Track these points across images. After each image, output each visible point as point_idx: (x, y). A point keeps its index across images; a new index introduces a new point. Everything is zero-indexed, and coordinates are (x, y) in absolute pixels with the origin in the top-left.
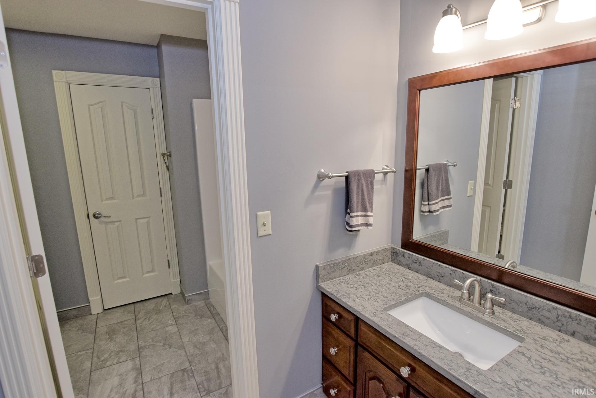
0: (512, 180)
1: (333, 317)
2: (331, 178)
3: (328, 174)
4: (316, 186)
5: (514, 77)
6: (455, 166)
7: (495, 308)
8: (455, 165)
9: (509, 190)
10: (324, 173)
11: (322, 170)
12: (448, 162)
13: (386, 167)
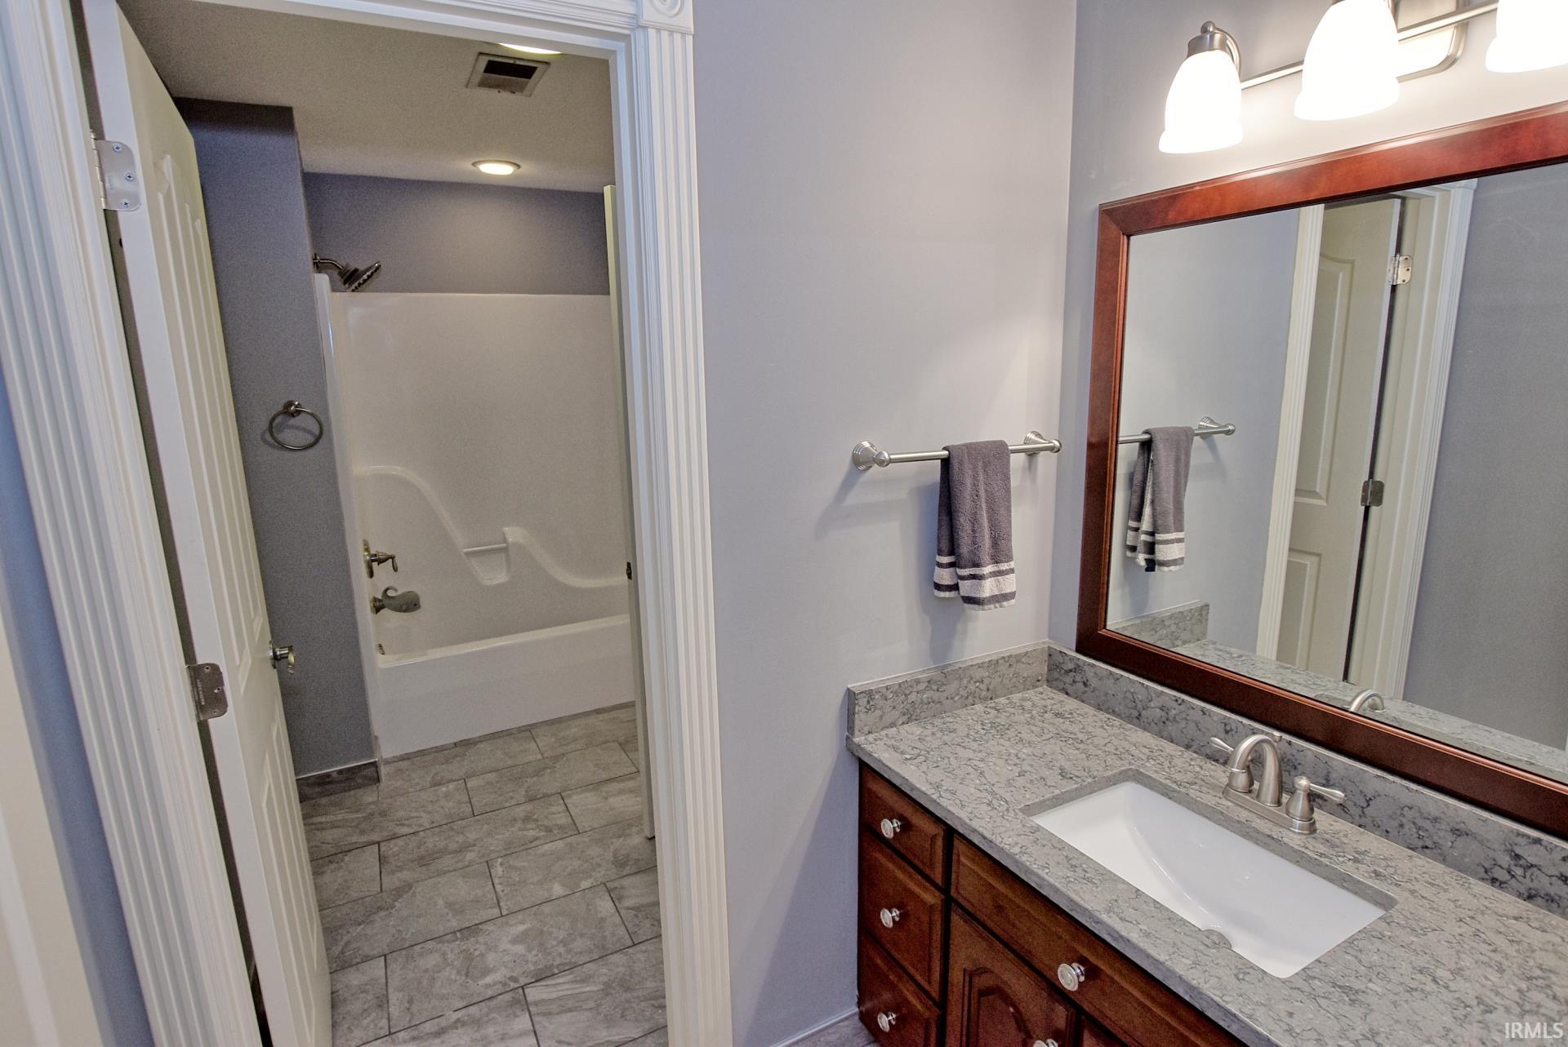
0: (1383, 482)
1: (888, 828)
2: (887, 465)
3: (880, 453)
4: (848, 484)
5: (1398, 197)
6: (1228, 433)
7: (1318, 815)
8: (1229, 430)
9: (1374, 507)
10: (870, 451)
11: (866, 444)
12: (1212, 422)
13: (1033, 437)
